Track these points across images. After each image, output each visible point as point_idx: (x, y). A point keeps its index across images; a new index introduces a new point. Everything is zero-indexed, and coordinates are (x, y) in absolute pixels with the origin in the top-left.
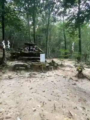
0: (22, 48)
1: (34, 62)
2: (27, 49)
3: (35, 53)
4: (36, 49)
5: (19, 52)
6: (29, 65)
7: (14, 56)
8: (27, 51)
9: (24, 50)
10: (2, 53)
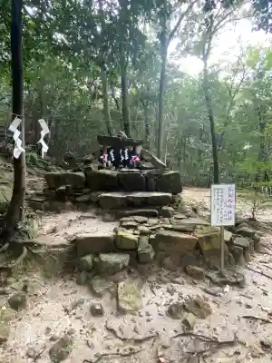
0: (90, 157)
1: (153, 215)
2: (109, 158)
3: (147, 177)
4: (142, 159)
5: (81, 174)
6: (145, 239)
7: (62, 188)
8: (108, 168)
9: (98, 164)
10: (10, 176)
